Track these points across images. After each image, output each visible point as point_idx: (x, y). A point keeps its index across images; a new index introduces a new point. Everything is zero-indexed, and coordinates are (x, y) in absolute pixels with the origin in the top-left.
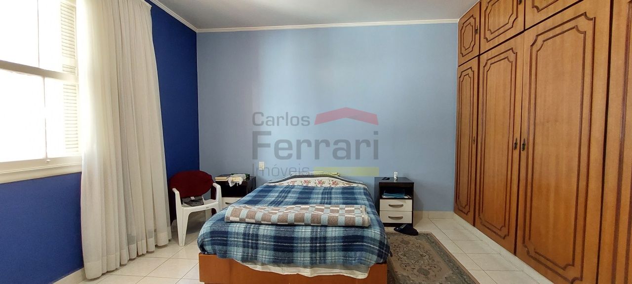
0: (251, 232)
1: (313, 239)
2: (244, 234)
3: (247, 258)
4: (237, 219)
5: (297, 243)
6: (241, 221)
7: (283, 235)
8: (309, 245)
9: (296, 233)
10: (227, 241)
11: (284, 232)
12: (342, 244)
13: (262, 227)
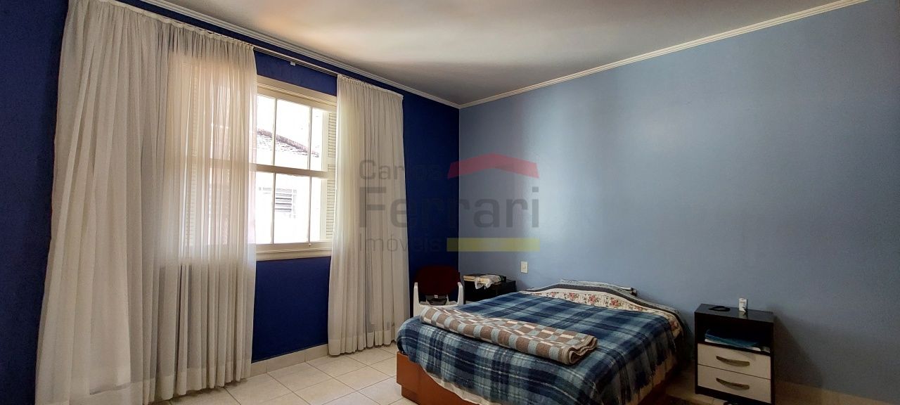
0: (437, 339)
1: (495, 363)
2: (431, 339)
3: (432, 369)
4: (429, 321)
5: (478, 364)
6: (433, 325)
7: (465, 350)
8: (490, 369)
9: (479, 351)
10: (417, 342)
11: (468, 346)
12: (528, 379)
13: (449, 336)
